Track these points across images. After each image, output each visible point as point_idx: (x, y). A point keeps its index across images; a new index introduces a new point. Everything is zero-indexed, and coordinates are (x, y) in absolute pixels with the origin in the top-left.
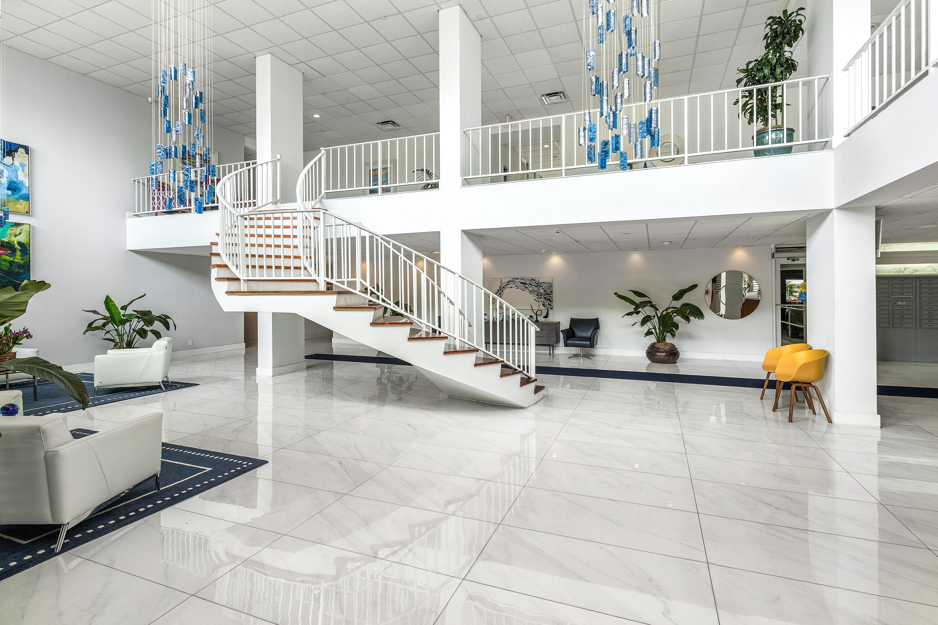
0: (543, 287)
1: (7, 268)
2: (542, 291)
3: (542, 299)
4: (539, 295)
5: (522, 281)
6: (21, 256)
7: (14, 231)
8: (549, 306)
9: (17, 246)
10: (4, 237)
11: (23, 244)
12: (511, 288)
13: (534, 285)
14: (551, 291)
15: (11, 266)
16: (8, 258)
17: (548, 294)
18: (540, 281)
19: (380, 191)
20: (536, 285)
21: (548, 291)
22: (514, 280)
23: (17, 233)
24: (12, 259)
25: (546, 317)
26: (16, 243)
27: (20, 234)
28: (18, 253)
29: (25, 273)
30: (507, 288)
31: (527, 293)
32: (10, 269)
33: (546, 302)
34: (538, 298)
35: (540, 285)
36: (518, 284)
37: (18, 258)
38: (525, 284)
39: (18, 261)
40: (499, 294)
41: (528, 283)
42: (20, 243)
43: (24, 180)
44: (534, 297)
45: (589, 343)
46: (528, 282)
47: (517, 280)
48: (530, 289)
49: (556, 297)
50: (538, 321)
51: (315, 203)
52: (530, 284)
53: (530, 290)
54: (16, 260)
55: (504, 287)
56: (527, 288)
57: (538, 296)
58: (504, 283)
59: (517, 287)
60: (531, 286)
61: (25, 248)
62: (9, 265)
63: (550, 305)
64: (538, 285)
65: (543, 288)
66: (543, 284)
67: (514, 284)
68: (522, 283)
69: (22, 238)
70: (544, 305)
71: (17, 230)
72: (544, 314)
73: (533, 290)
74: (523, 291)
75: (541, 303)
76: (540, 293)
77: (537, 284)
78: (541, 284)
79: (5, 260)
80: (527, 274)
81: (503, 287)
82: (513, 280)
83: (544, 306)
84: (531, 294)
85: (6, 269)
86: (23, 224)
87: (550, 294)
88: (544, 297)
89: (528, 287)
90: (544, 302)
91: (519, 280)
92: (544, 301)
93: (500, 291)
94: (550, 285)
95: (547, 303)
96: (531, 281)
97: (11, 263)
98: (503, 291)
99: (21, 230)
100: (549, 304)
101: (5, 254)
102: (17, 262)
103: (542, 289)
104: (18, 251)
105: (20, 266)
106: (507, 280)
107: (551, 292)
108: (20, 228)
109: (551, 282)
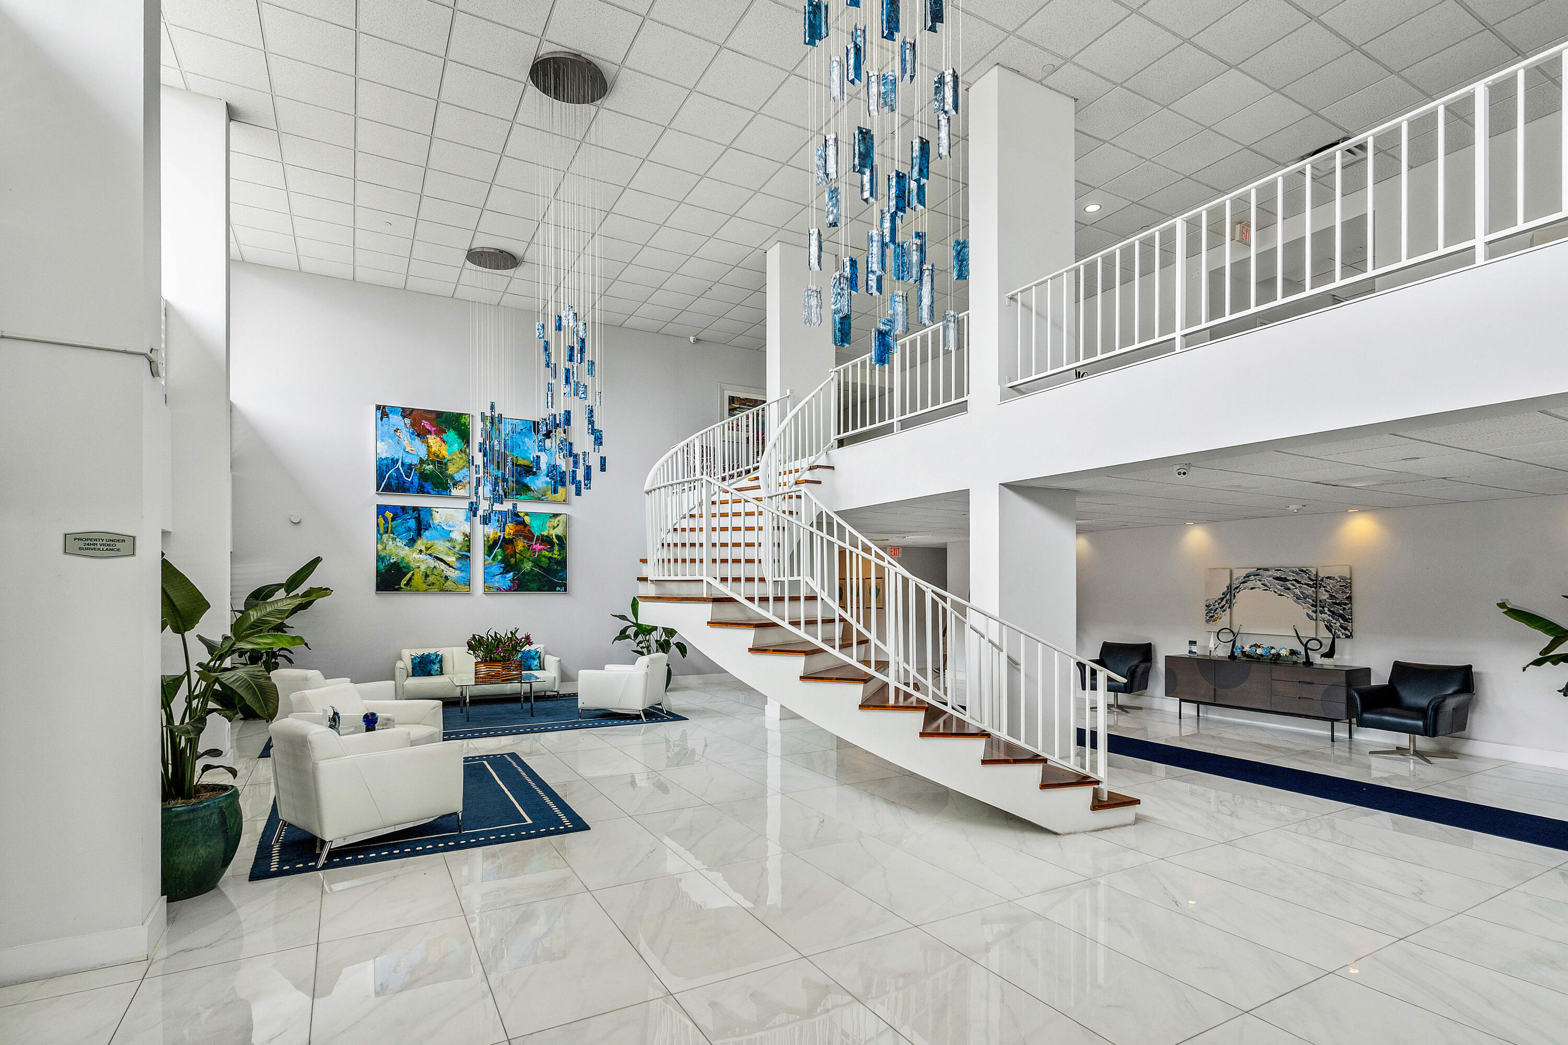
0: (1328, 588)
1: (547, 565)
2: (1325, 597)
3: (1325, 613)
4: (1318, 606)
5: (1278, 574)
6: (559, 551)
7: (552, 523)
8: (1343, 631)
9: (555, 540)
10: (543, 531)
11: (561, 537)
12: (1252, 589)
13: (1306, 584)
14: (1350, 598)
15: (550, 562)
16: (547, 553)
17: (1339, 604)
18: (1321, 575)
19: (896, 427)
20: (1312, 583)
21: (1341, 597)
22: (1261, 572)
23: (556, 525)
24: (550, 555)
25: (1330, 654)
26: (554, 537)
27: (558, 525)
28: (556, 548)
29: (562, 570)
30: (1245, 589)
31: (1288, 601)
32: (548, 566)
33: (1334, 621)
34: (1315, 612)
35: (1321, 584)
36: (1269, 580)
37: (556, 554)
38: (1285, 580)
39: (556, 556)
40: (1227, 602)
41: (1291, 578)
42: (558, 537)
43: (562, 464)
44: (1306, 611)
45: (1420, 723)
46: (1291, 576)
47: (1267, 573)
48: (1297, 591)
49: (1361, 611)
50: (1312, 664)
51: (816, 458)
52: (1296, 580)
53: (1295, 595)
54: (554, 556)
55: (1236, 588)
56: (1289, 589)
57: (1316, 606)
58: (1237, 579)
59: (1266, 587)
60: (1298, 585)
61: (562, 542)
62: (548, 561)
63: (1346, 629)
64: (1317, 583)
65: (1326, 591)
66: (1329, 581)
67: (1260, 580)
68: (1277, 578)
69: (559, 531)
70: (1329, 628)
71: (555, 522)
72: (1325, 649)
73: (1302, 593)
74: (1280, 595)
75: (1322, 625)
76: (1320, 601)
77: (1312, 580)
78: (1322, 580)
79: (544, 556)
80: (1290, 560)
81: (1234, 586)
82: (1257, 573)
83: (1330, 631)
84: (1299, 604)
85: (545, 566)
86: (561, 514)
87: (1346, 604)
88: (1329, 611)
89: (1292, 587)
90: (1328, 621)
91: (1270, 573)
92: (1331, 619)
93: (1228, 596)
94: (1347, 584)
95: (1338, 624)
96: (1298, 574)
97: (550, 558)
98: (1235, 596)
99: (559, 521)
100: (1341, 626)
101: (544, 550)
102: (555, 558)
103: (1324, 592)
104: (556, 545)
105: (558, 563)
106: (1244, 573)
107: (1347, 598)
108: (558, 519)
109: (1348, 577)
